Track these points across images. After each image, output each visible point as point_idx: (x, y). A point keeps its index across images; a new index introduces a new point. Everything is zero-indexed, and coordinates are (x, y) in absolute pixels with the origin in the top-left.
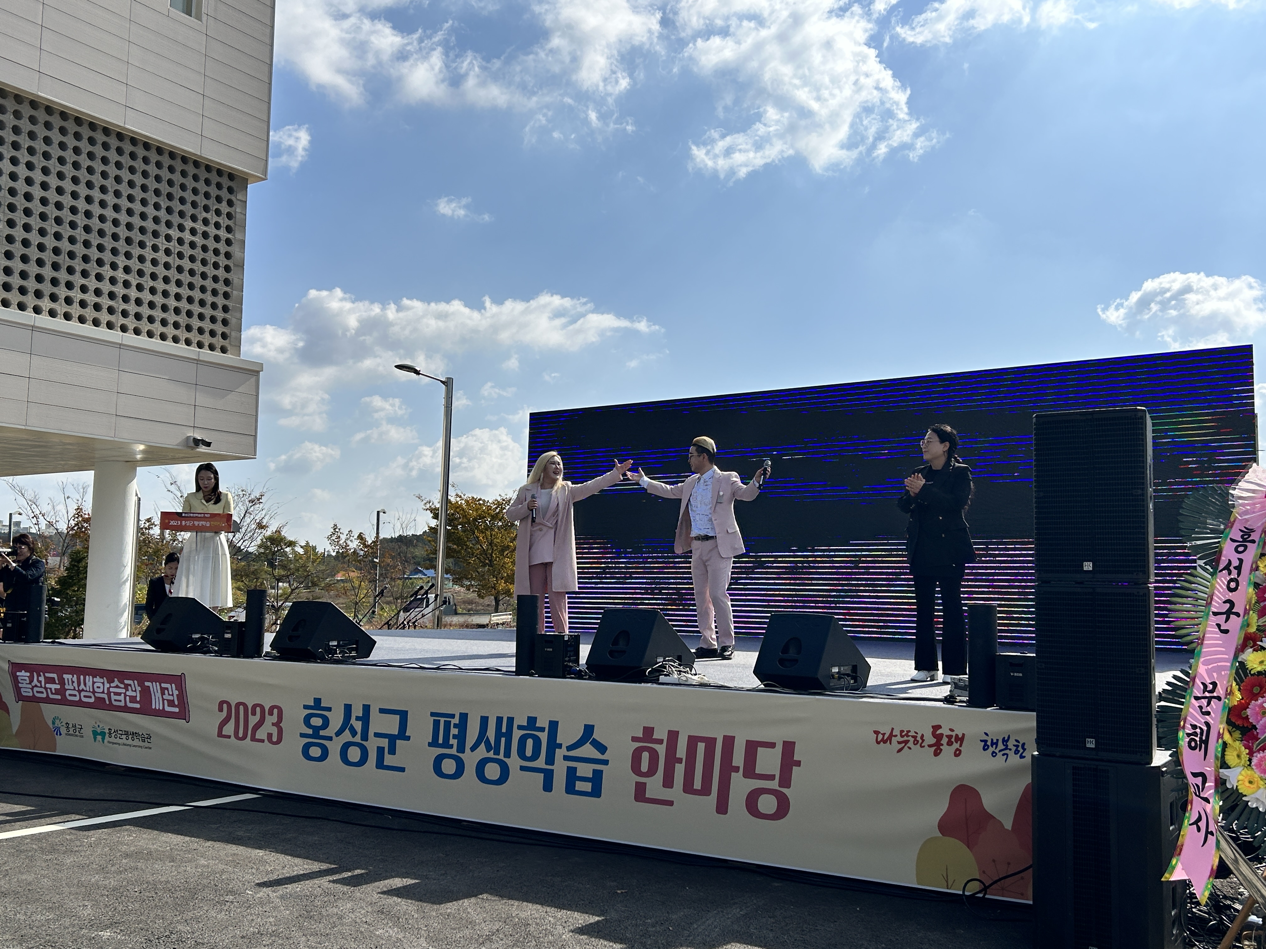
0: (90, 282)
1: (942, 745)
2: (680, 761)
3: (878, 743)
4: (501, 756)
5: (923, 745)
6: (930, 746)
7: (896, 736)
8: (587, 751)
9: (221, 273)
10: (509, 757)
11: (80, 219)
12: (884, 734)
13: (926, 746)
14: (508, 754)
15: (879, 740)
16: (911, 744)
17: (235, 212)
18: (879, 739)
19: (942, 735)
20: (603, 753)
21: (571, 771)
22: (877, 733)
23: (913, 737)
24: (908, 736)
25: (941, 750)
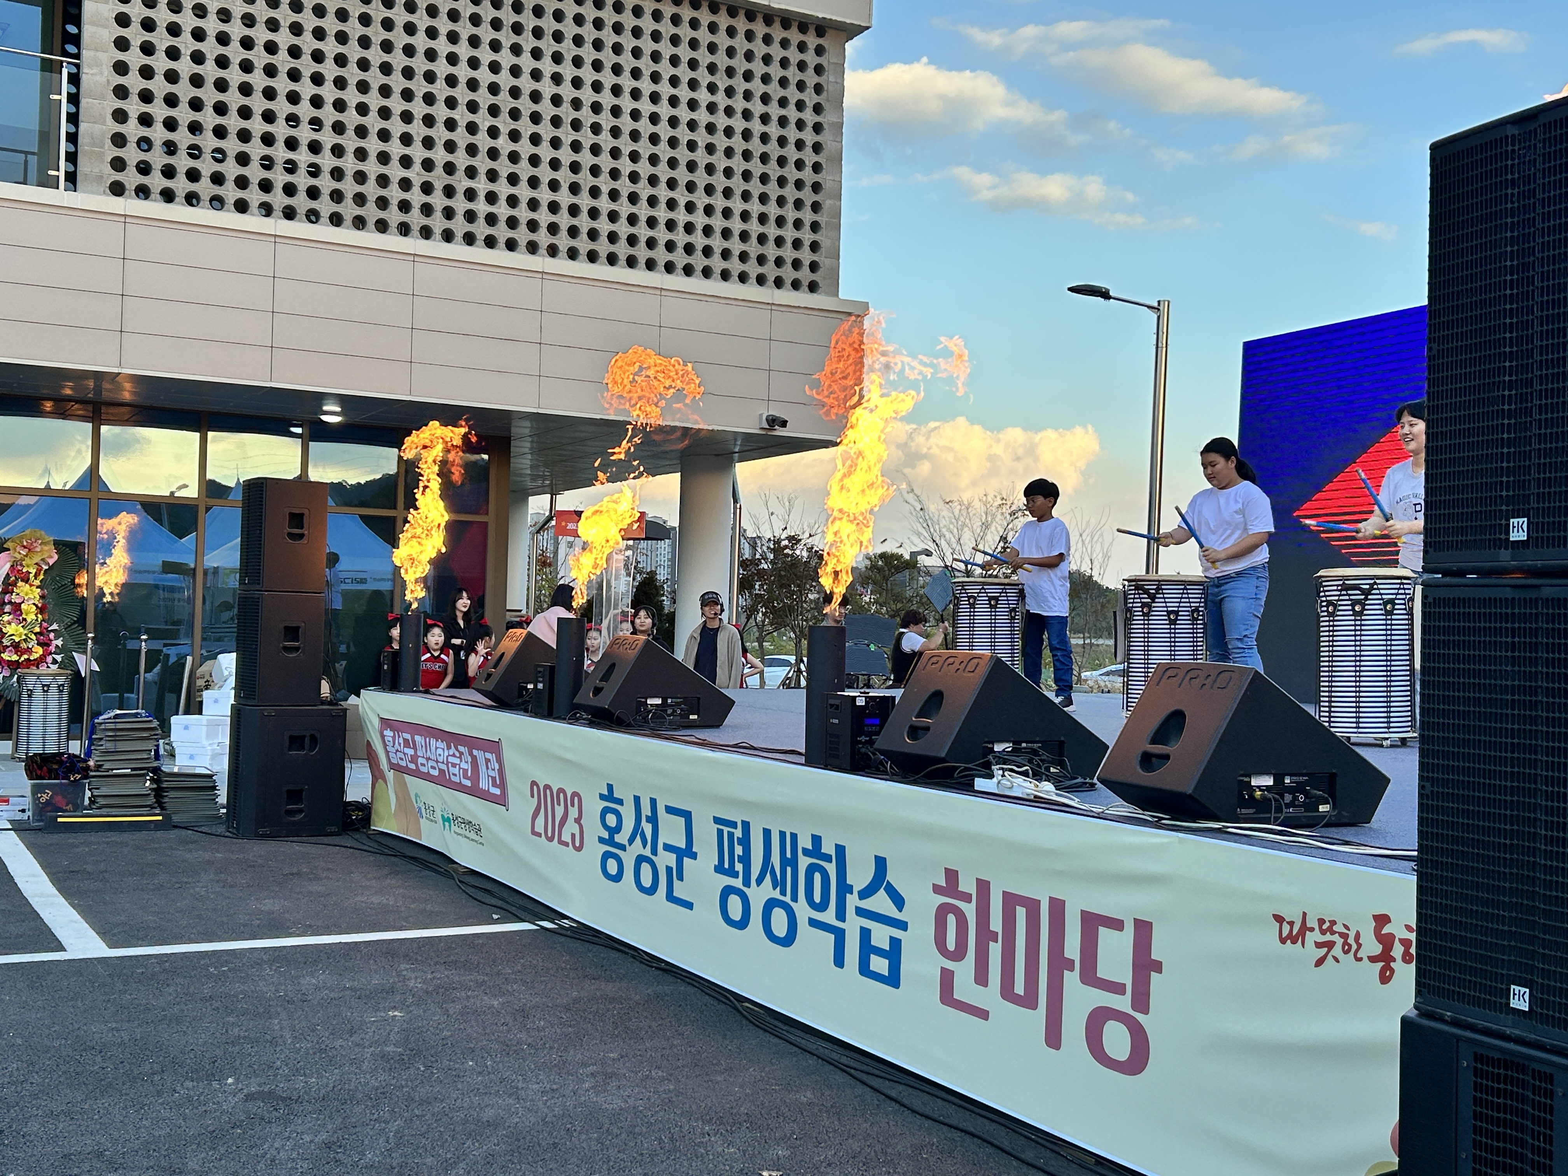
0: (622, 206)
1: (1394, 960)
2: (994, 937)
3: (1283, 941)
4: (787, 899)
5: (1359, 956)
6: (1373, 959)
7: (1312, 930)
8: (880, 902)
9: (807, 175)
10: (797, 902)
11: (606, 120)
12: (1291, 924)
13: (1366, 960)
14: (795, 898)
15: (1284, 935)
16: (1337, 951)
17: (828, 82)
18: (1285, 933)
19: (1392, 936)
20: (900, 910)
21: (865, 934)
22: (1279, 919)
23: (1342, 935)
24: (1333, 933)
25: (1392, 971)
